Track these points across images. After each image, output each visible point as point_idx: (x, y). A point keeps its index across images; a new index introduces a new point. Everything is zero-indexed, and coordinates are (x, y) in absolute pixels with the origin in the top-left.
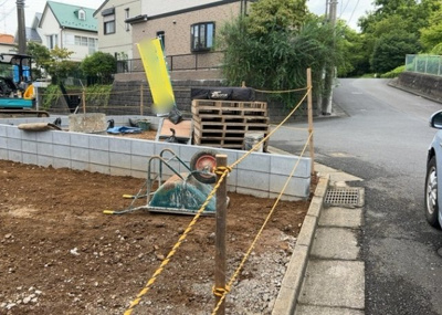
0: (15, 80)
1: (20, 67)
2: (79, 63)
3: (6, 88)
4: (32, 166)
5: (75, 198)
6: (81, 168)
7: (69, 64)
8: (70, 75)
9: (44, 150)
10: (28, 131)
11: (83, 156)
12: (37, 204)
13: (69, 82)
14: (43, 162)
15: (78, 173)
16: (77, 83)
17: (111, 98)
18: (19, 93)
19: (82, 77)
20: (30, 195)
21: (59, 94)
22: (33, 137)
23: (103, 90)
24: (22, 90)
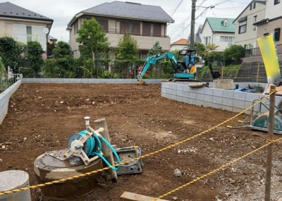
0: (187, 64)
1: (190, 56)
2: (222, 52)
3: (182, 68)
4: (193, 105)
5: (214, 119)
6: (217, 107)
7: (215, 53)
8: (216, 60)
9: (200, 97)
10: (193, 87)
11: (219, 101)
12: (195, 120)
13: (215, 64)
14: (198, 103)
15: (215, 109)
16: (219, 64)
17: (239, 73)
18: (188, 70)
19: (222, 61)
20: (192, 116)
21: (209, 70)
22: (195, 91)
23: (235, 68)
24: (190, 69)
